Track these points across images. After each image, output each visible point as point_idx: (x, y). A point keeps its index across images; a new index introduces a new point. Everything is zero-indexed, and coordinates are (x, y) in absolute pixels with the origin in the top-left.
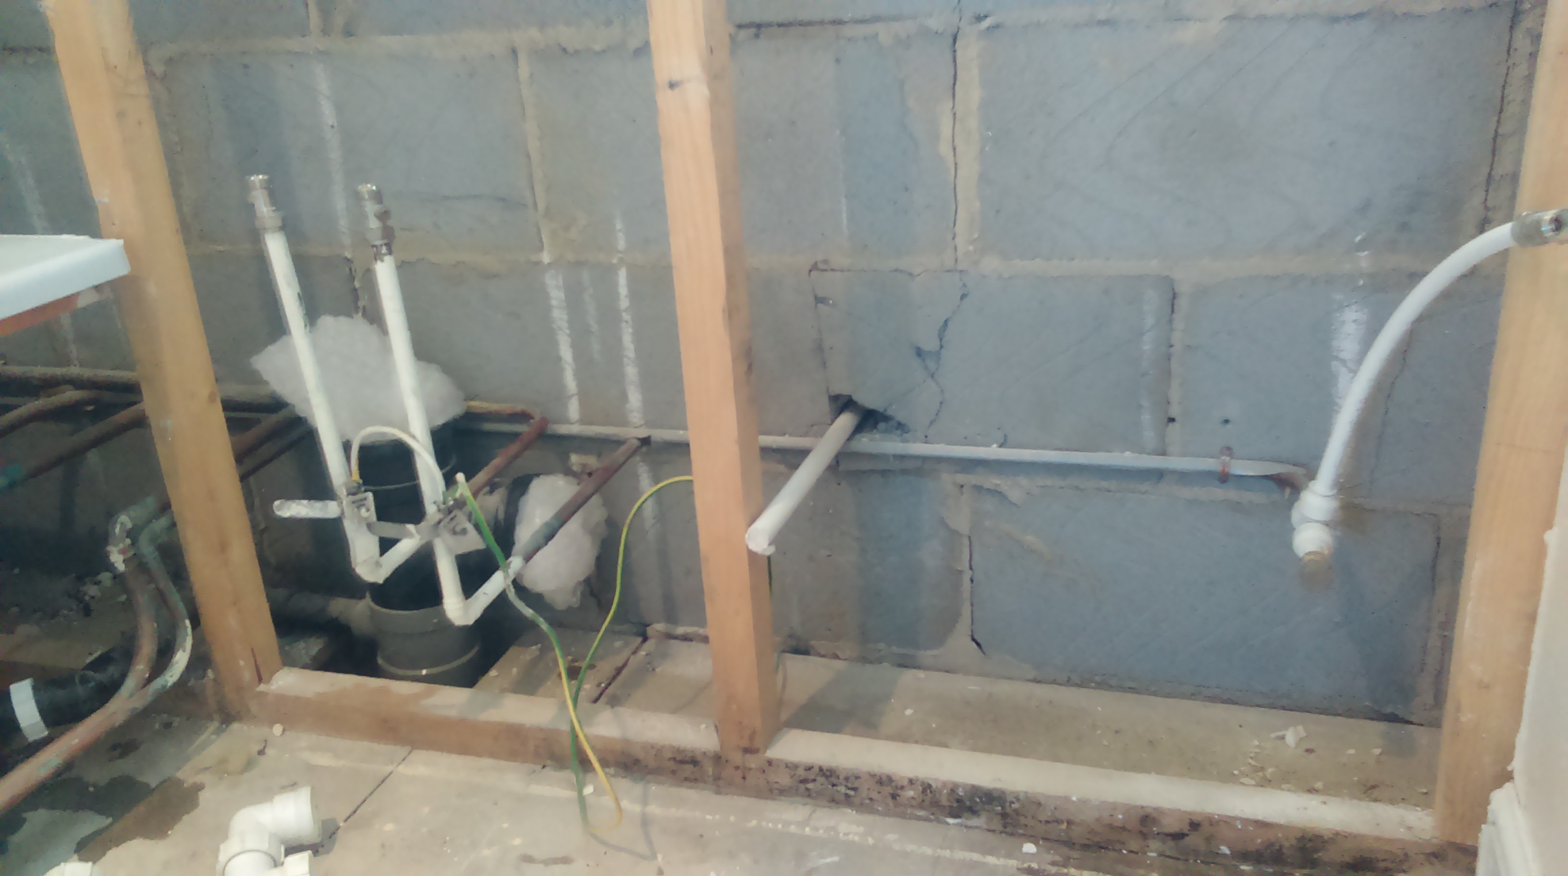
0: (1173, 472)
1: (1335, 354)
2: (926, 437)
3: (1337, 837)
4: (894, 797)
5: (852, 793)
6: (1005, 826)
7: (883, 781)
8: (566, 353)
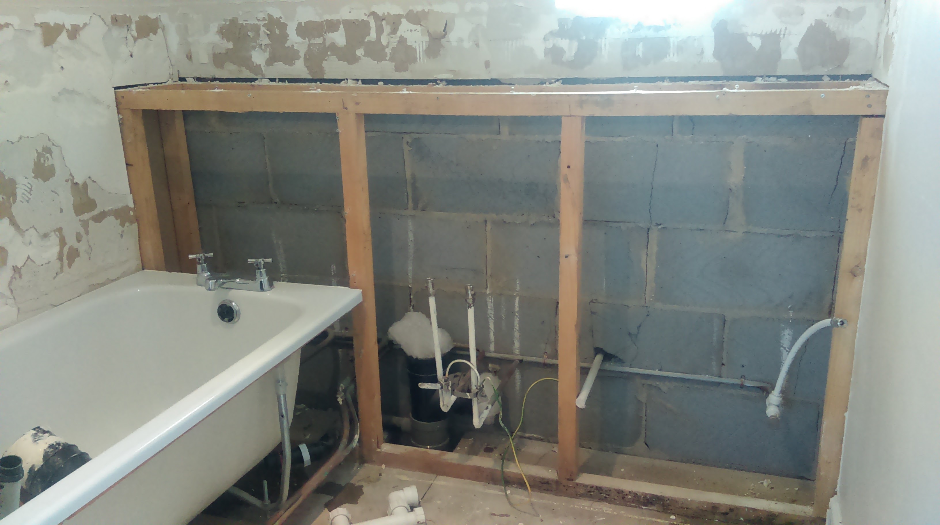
0: (723, 383)
1: (782, 345)
2: (631, 365)
3: (780, 514)
4: (623, 498)
5: (607, 496)
6: (664, 510)
7: (620, 492)
8: (492, 326)
